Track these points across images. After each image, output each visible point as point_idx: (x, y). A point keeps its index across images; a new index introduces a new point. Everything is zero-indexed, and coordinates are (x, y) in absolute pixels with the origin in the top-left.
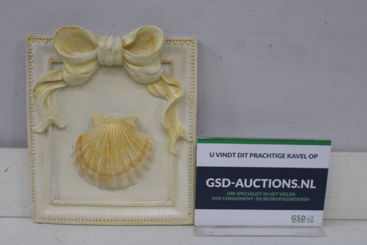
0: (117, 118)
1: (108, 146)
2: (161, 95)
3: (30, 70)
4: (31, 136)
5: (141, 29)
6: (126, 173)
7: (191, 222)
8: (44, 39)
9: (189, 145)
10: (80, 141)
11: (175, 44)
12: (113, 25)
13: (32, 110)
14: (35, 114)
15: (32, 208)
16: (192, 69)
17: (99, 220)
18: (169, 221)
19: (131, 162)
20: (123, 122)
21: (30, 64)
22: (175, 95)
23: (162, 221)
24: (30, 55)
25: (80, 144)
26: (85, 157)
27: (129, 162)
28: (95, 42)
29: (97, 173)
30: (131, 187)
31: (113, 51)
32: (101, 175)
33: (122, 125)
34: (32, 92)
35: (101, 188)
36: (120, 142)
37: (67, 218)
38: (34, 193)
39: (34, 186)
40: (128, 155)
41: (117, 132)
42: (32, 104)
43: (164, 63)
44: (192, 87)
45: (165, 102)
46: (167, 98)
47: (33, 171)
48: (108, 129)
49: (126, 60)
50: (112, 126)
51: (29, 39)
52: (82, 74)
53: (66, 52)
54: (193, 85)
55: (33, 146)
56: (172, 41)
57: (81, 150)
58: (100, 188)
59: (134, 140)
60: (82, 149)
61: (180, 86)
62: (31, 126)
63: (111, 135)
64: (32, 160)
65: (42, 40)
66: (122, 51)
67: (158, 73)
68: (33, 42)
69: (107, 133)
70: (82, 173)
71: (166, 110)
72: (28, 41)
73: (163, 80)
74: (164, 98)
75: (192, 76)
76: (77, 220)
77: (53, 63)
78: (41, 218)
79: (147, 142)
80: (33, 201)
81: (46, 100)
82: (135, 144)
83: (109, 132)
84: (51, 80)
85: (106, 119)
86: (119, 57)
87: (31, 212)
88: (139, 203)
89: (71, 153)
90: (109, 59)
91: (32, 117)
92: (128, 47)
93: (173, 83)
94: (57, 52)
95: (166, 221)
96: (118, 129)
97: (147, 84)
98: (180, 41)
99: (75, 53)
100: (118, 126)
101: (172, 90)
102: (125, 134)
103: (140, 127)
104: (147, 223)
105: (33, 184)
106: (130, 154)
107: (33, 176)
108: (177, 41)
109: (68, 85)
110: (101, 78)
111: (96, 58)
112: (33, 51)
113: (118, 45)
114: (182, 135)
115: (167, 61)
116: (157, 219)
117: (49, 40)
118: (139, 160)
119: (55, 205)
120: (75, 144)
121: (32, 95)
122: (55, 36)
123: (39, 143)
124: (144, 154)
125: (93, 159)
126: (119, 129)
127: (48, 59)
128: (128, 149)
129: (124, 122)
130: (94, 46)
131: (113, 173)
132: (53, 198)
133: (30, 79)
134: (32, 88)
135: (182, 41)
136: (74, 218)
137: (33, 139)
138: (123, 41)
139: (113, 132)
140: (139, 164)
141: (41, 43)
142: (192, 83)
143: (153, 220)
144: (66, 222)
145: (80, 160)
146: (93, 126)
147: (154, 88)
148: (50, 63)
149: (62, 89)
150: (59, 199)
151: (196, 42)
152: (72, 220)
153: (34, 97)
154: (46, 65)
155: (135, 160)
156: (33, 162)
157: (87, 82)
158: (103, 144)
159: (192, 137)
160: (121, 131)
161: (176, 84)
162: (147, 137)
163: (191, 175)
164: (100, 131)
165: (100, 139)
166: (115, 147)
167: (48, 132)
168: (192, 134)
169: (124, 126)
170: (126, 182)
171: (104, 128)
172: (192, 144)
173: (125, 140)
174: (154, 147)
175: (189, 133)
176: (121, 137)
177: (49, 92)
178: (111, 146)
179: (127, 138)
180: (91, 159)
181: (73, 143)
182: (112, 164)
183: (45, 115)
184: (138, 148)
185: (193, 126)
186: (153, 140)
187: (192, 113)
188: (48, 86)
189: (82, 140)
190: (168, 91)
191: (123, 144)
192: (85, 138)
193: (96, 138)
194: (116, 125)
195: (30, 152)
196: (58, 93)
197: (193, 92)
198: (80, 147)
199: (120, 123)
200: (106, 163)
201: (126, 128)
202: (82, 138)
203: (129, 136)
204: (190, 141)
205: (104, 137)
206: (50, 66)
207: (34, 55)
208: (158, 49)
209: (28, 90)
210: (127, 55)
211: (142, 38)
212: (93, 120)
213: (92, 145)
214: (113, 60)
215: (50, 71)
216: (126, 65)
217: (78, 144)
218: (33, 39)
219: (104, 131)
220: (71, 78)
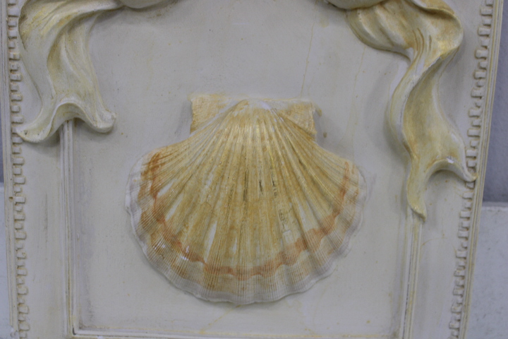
0: (266, 107)
1: (240, 189)
2: (393, 44)
4: (14, 153)
6: (283, 267)
9: (463, 190)
10: (153, 169)
13: (15, 76)
14: (24, 89)
19: (303, 235)
20: (284, 119)
22: (440, 41)
25: (154, 179)
26: (168, 217)
27: (297, 236)
29: (201, 265)
30: (290, 301)
32: (213, 270)
33: (280, 128)
34: (14, 21)
35: (208, 302)
36: (275, 179)
38: (22, 309)
39: (22, 290)
40: (296, 215)
41: (268, 147)
42: (15, 60)
44: (488, 20)
45: (402, 64)
46: (411, 52)
47: (17, 250)
48: (240, 140)
50: (254, 130)
54: (490, 15)
55: (19, 180)
57: (155, 196)
58: (206, 300)
59: (313, 174)
60: (160, 195)
61: (455, 16)
62: (13, 123)
63: (249, 156)
64: (15, 220)
69: (238, 148)
70: (157, 261)
71: (409, 88)
74: (398, 51)
79: (346, 178)
80: (20, 330)
81: (55, 48)
82: (314, 183)
83: (243, 148)
85: (233, 109)
89: (128, 203)
91: (16, 96)
93: (435, 7)
96: (270, 138)
97: (356, 9)
100: (271, 130)
101: (431, 27)
102: (290, 155)
103: (325, 136)
105: (18, 284)
106: (302, 214)
107: (21, 262)
109: (123, 5)
114: (450, 161)
118: (324, 231)
120: (139, 178)
124: (337, 211)
126: (274, 139)
128: (295, 199)
129: (286, 120)
131: (249, 266)
132: (76, 324)
134: (15, 11)
137: (19, 160)
139: (255, 148)
140: (322, 240)
142: (488, 10)
145: (152, 223)
146: (192, 129)
147: (375, 22)
150: (90, 328)
153: (21, 37)
155: (314, 230)
156: (18, 225)
158: (225, 183)
159: (474, 168)
160: (280, 144)
161: (444, 10)
162: (346, 163)
163: (462, 273)
164: (214, 143)
165: (215, 166)
166: (259, 192)
167: (62, 141)
168: (475, 158)
169: (285, 130)
170: (280, 288)
171: (228, 135)
172: (472, 189)
173: (289, 171)
174: (362, 193)
175: (467, 157)
176: (280, 165)
177: (66, 22)
178: (249, 190)
179: (295, 166)
180: (185, 224)
181: (131, 176)
182: (248, 243)
183: (54, 92)
184: (323, 195)
185: (481, 135)
186: (361, 172)
187: (481, 97)
188: (63, 5)
189: (158, 167)
190: (417, 33)
191: (284, 186)
192: (169, 161)
193: (204, 164)
194: (264, 127)
195: (11, 198)
196: (92, 28)
197: (488, 36)
198: (152, 188)
199: (275, 121)
200: (229, 238)
201: (292, 135)
202: (159, 162)
203: (300, 162)
204: (468, 179)
205: (227, 161)
209: (4, 14)
212: (191, 111)
213: (189, 184)
217: (146, 179)
219: (228, 145)
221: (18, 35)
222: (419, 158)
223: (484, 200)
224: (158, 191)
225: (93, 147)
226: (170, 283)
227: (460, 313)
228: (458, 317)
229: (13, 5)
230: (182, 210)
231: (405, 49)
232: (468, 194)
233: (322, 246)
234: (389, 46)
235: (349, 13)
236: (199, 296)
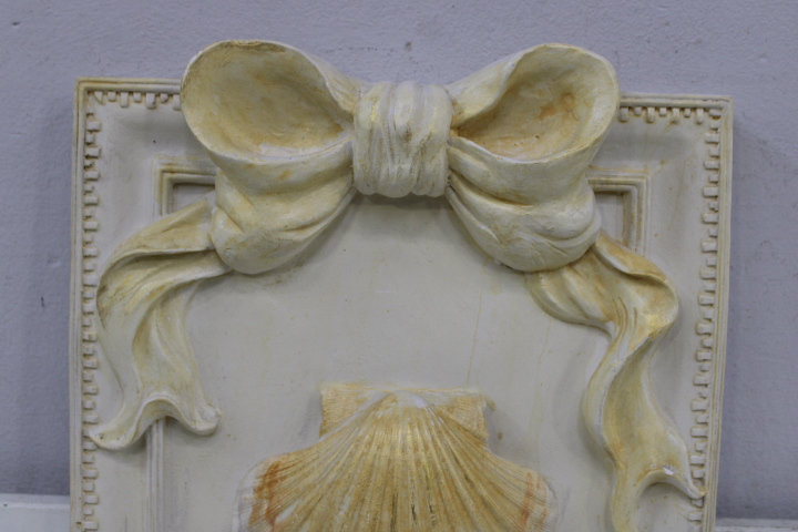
0: (420, 404)
1: (386, 517)
2: (587, 317)
3: (88, 211)
4: (85, 463)
5: (527, 56)
8: (144, 93)
10: (270, 485)
11: (649, 121)
12: (408, 44)
13: (90, 362)
14: (100, 379)
16: (711, 217)
20: (444, 419)
21: (88, 187)
22: (648, 314)
24: (91, 151)
25: (270, 498)
28: (345, 105)
31: (416, 140)
33: (439, 432)
34: (91, 293)
36: (433, 503)
41: (424, 461)
42: (90, 341)
43: (602, 193)
44: (710, 285)
45: (601, 342)
46: (611, 326)
48: (386, 451)
49: (462, 178)
50: (404, 437)
51: (90, 91)
52: (288, 230)
53: (227, 140)
54: (714, 279)
55: (90, 498)
56: (638, 109)
57: (272, 522)
59: (485, 494)
60: (278, 520)
61: (666, 282)
62: (85, 423)
63: (397, 473)
65: (137, 96)
66: (449, 143)
67: (586, 228)
68: (101, 103)
69: (384, 463)
71: (610, 376)
72: (85, 100)
73: (600, 257)
74: (596, 326)
75: (712, 245)
77: (177, 185)
79: (529, 495)
81: (143, 327)
82: (486, 505)
83: (390, 461)
84: (164, 248)
85: (377, 406)
86: (437, 165)
90: (397, 171)
91: (90, 388)
92: (470, 128)
94: (192, 141)
96: (426, 448)
97: (537, 272)
98: (669, 109)
99: (263, 149)
100: (428, 437)
101: (637, 297)
102: (453, 470)
103: (500, 436)
108: (657, 108)
109: (231, 271)
110: (360, 245)
111: (346, 167)
112: (102, 140)
113: (436, 122)
114: (669, 472)
115: (613, 187)
117: (164, 96)
120: (250, 495)
121: (91, 306)
122: (188, 80)
123: (111, 488)
126: (432, 449)
127: (160, 167)
129: (446, 420)
130: (336, 118)
133: (86, 243)
134: (93, 278)
135: (676, 111)
137: (91, 473)
138: (454, 103)
139: (405, 462)
141: (134, 106)
142: (710, 273)
146: (322, 432)
148: (166, 186)
149: (207, 284)
151: (730, 114)
153: (100, 313)
154: (149, 189)
157: (301, 261)
158: (366, 508)
159: (701, 479)
160: (438, 456)
161: (653, 275)
162: (529, 474)
164: (351, 455)
165: (353, 486)
166: (411, 522)
167: (148, 447)
168: (702, 465)
169: (445, 436)
171: (370, 444)
172: (701, 507)
173: (451, 491)
174: (552, 514)
175: (692, 465)
176: (439, 483)
177: (159, 295)
178: (398, 519)
179: (460, 484)
181: (241, 492)
183: (140, 384)
184: (498, 520)
185: (709, 436)
186: (549, 485)
187: (706, 385)
188: (155, 273)
189: (276, 481)
190: (619, 303)
191: (446, 512)
192: (292, 474)
193: (338, 483)
194: (417, 431)
195: (79, 523)
196: (191, 299)
197: (711, 305)
198: (269, 511)
199: (432, 423)
201: (454, 442)
202: (279, 475)
203: (467, 478)
204: (694, 496)
205: (369, 481)
206: (165, 195)
207: (105, 152)
208: (596, 136)
209: (79, 284)
210: (467, 159)
211: (525, 93)
212: (321, 407)
213: (318, 508)
214: (415, 175)
215: (165, 216)
216: (460, 197)
217: (260, 497)
218: (105, 91)
219: (370, 458)
220: (243, 244)
221: (96, 311)
222: (626, 467)
224: (276, 515)
225: (190, 452)
229: (90, 271)
231: (604, 322)
232: (695, 515)
234: (582, 318)
235: (528, 277)
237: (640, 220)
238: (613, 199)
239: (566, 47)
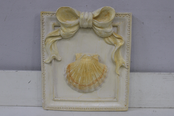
0: (89, 56)
1: (85, 70)
3: (43, 30)
4: (43, 65)
5: (103, 8)
6: (93, 85)
7: (126, 110)
8: (50, 14)
9: (126, 70)
10: (69, 67)
11: (120, 16)
12: (87, 6)
13: (43, 51)
14: (45, 53)
15: (43, 102)
16: (129, 29)
17: (78, 108)
18: (115, 109)
19: (96, 79)
20: (92, 58)
21: (43, 27)
22: (120, 43)
23: (111, 109)
24: (43, 22)
25: (69, 69)
26: (72, 76)
27: (95, 79)
28: (78, 15)
29: (78, 85)
30: (95, 92)
31: (88, 20)
32: (80, 85)
33: (92, 59)
36: (91, 68)
37: (61, 108)
38: (44, 94)
40: (95, 75)
41: (90, 63)
42: (44, 48)
43: (113, 26)
44: (129, 39)
45: (114, 47)
46: (115, 45)
47: (44, 83)
48: (85, 62)
49: (94, 25)
50: (87, 60)
51: (43, 13)
52: (71, 32)
53: (62, 20)
55: (44, 70)
56: (119, 15)
57: (69, 72)
58: (79, 92)
59: (98, 67)
60: (70, 72)
61: (122, 39)
62: (43, 59)
63: (86, 65)
64: (43, 77)
65: (49, 14)
66: (92, 20)
67: (111, 31)
68: (44, 15)
69: (84, 63)
70: (69, 85)
71: (115, 51)
72: (42, 15)
73: (114, 35)
74: (113, 45)
75: (129, 33)
76: (67, 108)
77: (55, 26)
78: (48, 107)
79: (104, 68)
80: (44, 98)
81: (51, 46)
82: (98, 69)
84: (54, 35)
85: (83, 56)
86: (91, 24)
87: (43, 104)
88: (100, 100)
89: (64, 74)
90: (86, 24)
91: (44, 55)
92: (95, 18)
93: (119, 37)
94: (57, 20)
95: (113, 109)
96: (90, 61)
97: (105, 38)
98: (123, 15)
99: (67, 21)
100: (90, 60)
101: (118, 41)
102: (94, 64)
103: (100, 60)
104: (103, 110)
105: (44, 90)
106: (96, 75)
107: (44, 85)
108: (121, 15)
109: (63, 38)
110: (80, 34)
111: (78, 24)
112: (44, 20)
113: (91, 17)
114: (123, 65)
115: (115, 26)
116: (108, 108)
117: (53, 14)
118: (100, 78)
119: (55, 101)
120: (66, 69)
121: (44, 43)
122: (57, 12)
123: (47, 68)
124: (103, 74)
125: (76, 77)
126: (91, 61)
127: (53, 24)
128: (95, 72)
129: (93, 58)
130: (77, 17)
131: (87, 84)
132: (54, 97)
133: (43, 35)
134: (44, 39)
135: (124, 15)
136: (65, 107)
137: (44, 66)
138: (93, 15)
139: (87, 63)
141: (49, 15)
142: (129, 37)
143: (107, 109)
144: (61, 109)
145: (69, 77)
146: (76, 60)
147: (108, 40)
148: (53, 26)
149: (59, 40)
150: (57, 98)
151: (131, 15)
152: (64, 108)
154: (51, 27)
155: (98, 78)
156: (44, 78)
157: (72, 37)
158: (82, 69)
159: (128, 66)
162: (104, 65)
163: (127, 85)
164: (80, 63)
165: (80, 67)
166: (88, 71)
167: (52, 63)
168: (128, 64)
170: (93, 89)
171: (83, 61)
172: (128, 69)
174: (108, 71)
176: (92, 66)
177: (53, 42)
179: (95, 66)
180: (75, 77)
181: (65, 69)
182: (87, 80)
183: (51, 54)
184: (100, 71)
185: (129, 60)
186: (107, 67)
187: (128, 53)
188: (53, 39)
190: (116, 41)
191: (93, 70)
192: (72, 66)
193: (78, 66)
194: (89, 59)
195: (43, 73)
196: (57, 42)
197: (129, 42)
198: (69, 71)
200: (83, 79)
201: (94, 61)
202: (70, 66)
205: (82, 66)
206: (53, 28)
207: (45, 22)
208: (112, 19)
209: (42, 40)
210: (95, 22)
211: (103, 13)
212: (76, 57)
213: (76, 70)
214: (88, 25)
215: (54, 31)
216: (94, 28)
217: (68, 69)
218: (45, 13)
219: (83, 63)
220: (65, 34)
222: (117, 64)
223: (130, 72)
225: (58, 63)
226: (72, 89)
227: (127, 93)
228: (127, 94)
230: (75, 75)
233: (100, 81)
234: (111, 44)
236: (78, 91)
237: (119, 30)
238: (116, 27)
239: (108, 7)
